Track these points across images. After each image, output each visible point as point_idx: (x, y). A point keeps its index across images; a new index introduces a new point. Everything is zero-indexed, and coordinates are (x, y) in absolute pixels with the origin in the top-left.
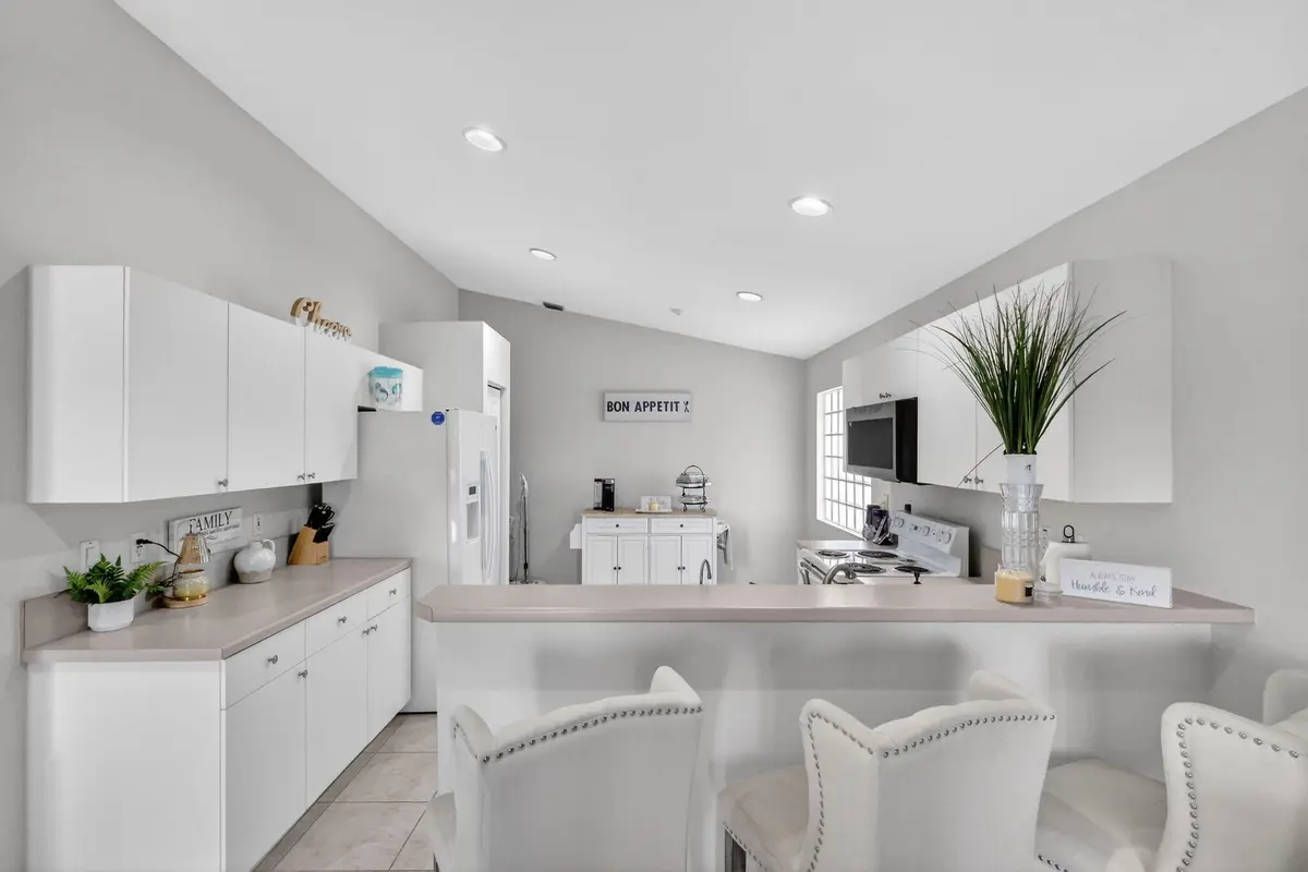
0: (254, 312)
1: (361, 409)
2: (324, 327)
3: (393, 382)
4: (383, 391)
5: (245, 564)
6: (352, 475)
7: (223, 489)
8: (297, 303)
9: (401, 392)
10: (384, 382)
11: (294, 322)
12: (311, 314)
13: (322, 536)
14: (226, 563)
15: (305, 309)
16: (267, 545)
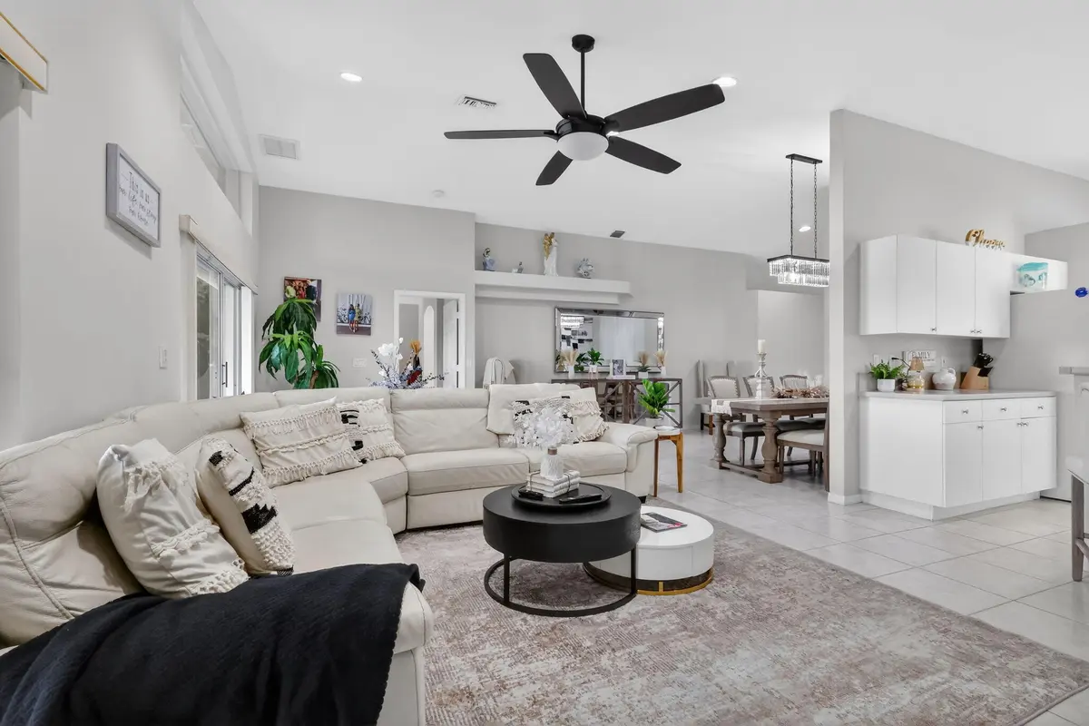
0: (948, 244)
1: (1012, 293)
2: (986, 244)
3: (1040, 272)
4: (1031, 279)
5: (937, 380)
6: (1007, 335)
7: (934, 333)
8: (970, 232)
9: (1046, 279)
10: (1033, 274)
11: (967, 244)
12: (977, 238)
13: (984, 373)
14: (929, 378)
15: (975, 236)
16: (951, 372)
